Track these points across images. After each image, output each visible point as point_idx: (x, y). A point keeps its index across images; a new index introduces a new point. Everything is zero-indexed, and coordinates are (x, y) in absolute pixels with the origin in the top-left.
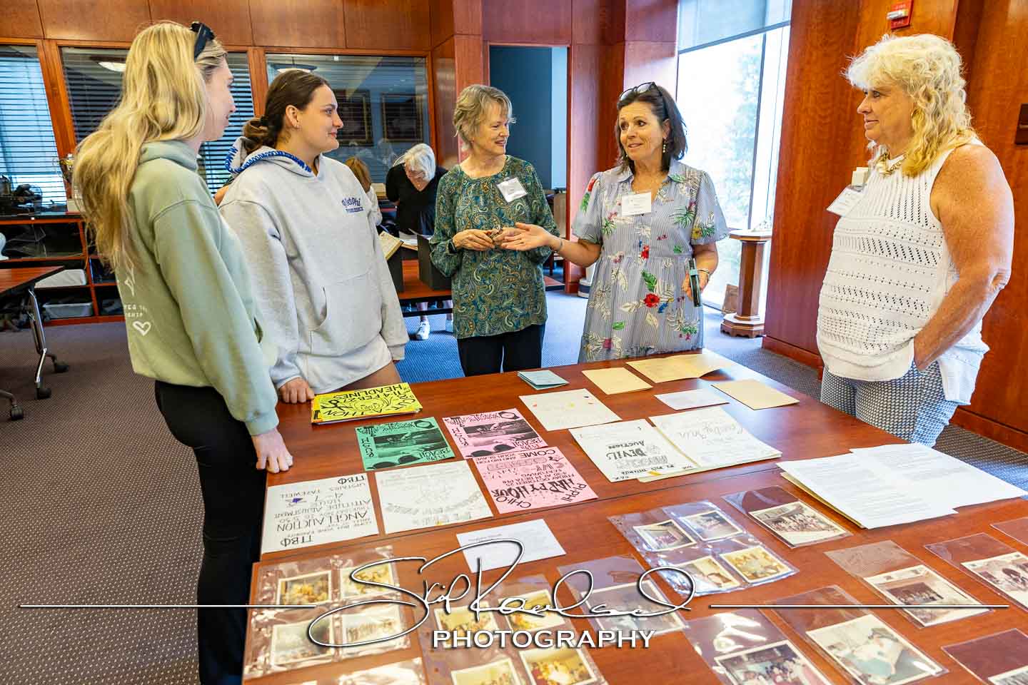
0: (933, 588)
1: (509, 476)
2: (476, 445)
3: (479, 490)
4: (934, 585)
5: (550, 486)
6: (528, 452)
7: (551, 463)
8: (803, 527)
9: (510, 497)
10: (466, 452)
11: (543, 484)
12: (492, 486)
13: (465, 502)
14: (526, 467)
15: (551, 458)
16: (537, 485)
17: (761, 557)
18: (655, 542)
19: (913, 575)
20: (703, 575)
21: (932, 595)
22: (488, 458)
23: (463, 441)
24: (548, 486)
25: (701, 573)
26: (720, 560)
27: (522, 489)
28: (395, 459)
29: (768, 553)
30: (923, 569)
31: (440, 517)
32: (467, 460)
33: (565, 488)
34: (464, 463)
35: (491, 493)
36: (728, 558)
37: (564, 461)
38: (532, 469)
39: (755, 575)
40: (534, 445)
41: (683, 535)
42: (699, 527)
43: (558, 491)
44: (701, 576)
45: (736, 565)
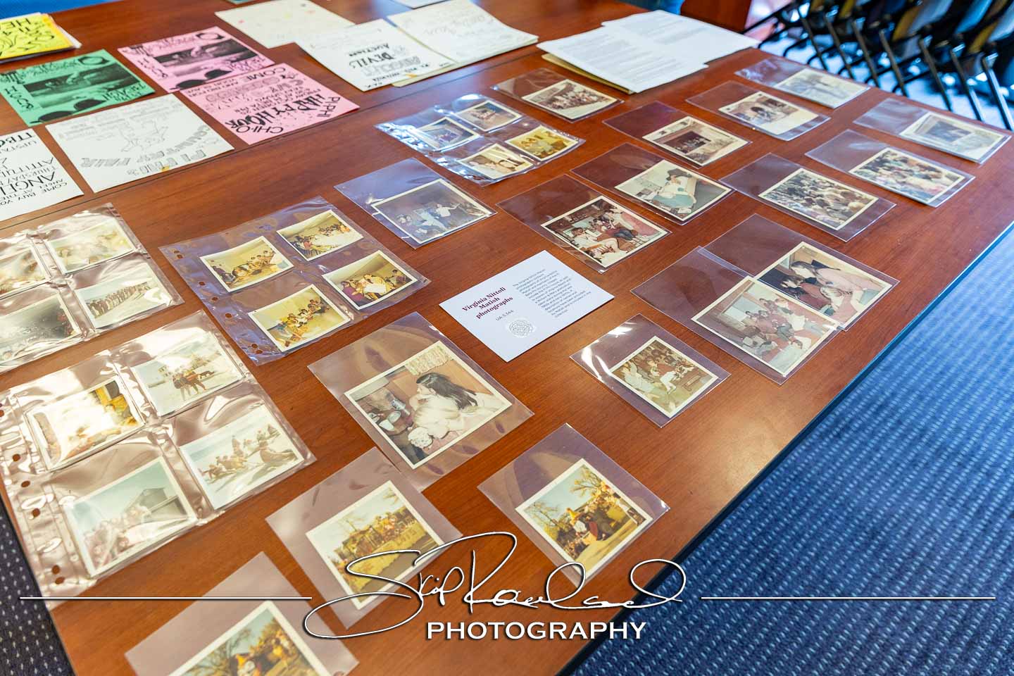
0: (701, 134)
1: (241, 103)
2: (178, 75)
3: (205, 124)
4: (701, 131)
5: (298, 105)
6: (252, 74)
7: (287, 81)
8: (578, 102)
9: (252, 126)
10: (169, 84)
11: (287, 105)
12: (223, 117)
13: (191, 141)
14: (257, 90)
15: (284, 77)
16: (281, 107)
17: (546, 136)
18: (436, 143)
19: (682, 126)
20: (495, 163)
21: (701, 140)
22: (202, 88)
23: (159, 72)
24: (295, 106)
25: (491, 162)
26: (507, 146)
27: (264, 115)
28: (69, 107)
29: (550, 131)
30: (689, 120)
31: (164, 161)
32: (174, 93)
33: (315, 104)
34: (172, 97)
35: (227, 126)
36: (513, 142)
37: (301, 76)
38: (265, 91)
39: (545, 154)
40: (257, 64)
41: (462, 130)
42: (477, 119)
43: (308, 109)
44: (492, 165)
45: (524, 148)
